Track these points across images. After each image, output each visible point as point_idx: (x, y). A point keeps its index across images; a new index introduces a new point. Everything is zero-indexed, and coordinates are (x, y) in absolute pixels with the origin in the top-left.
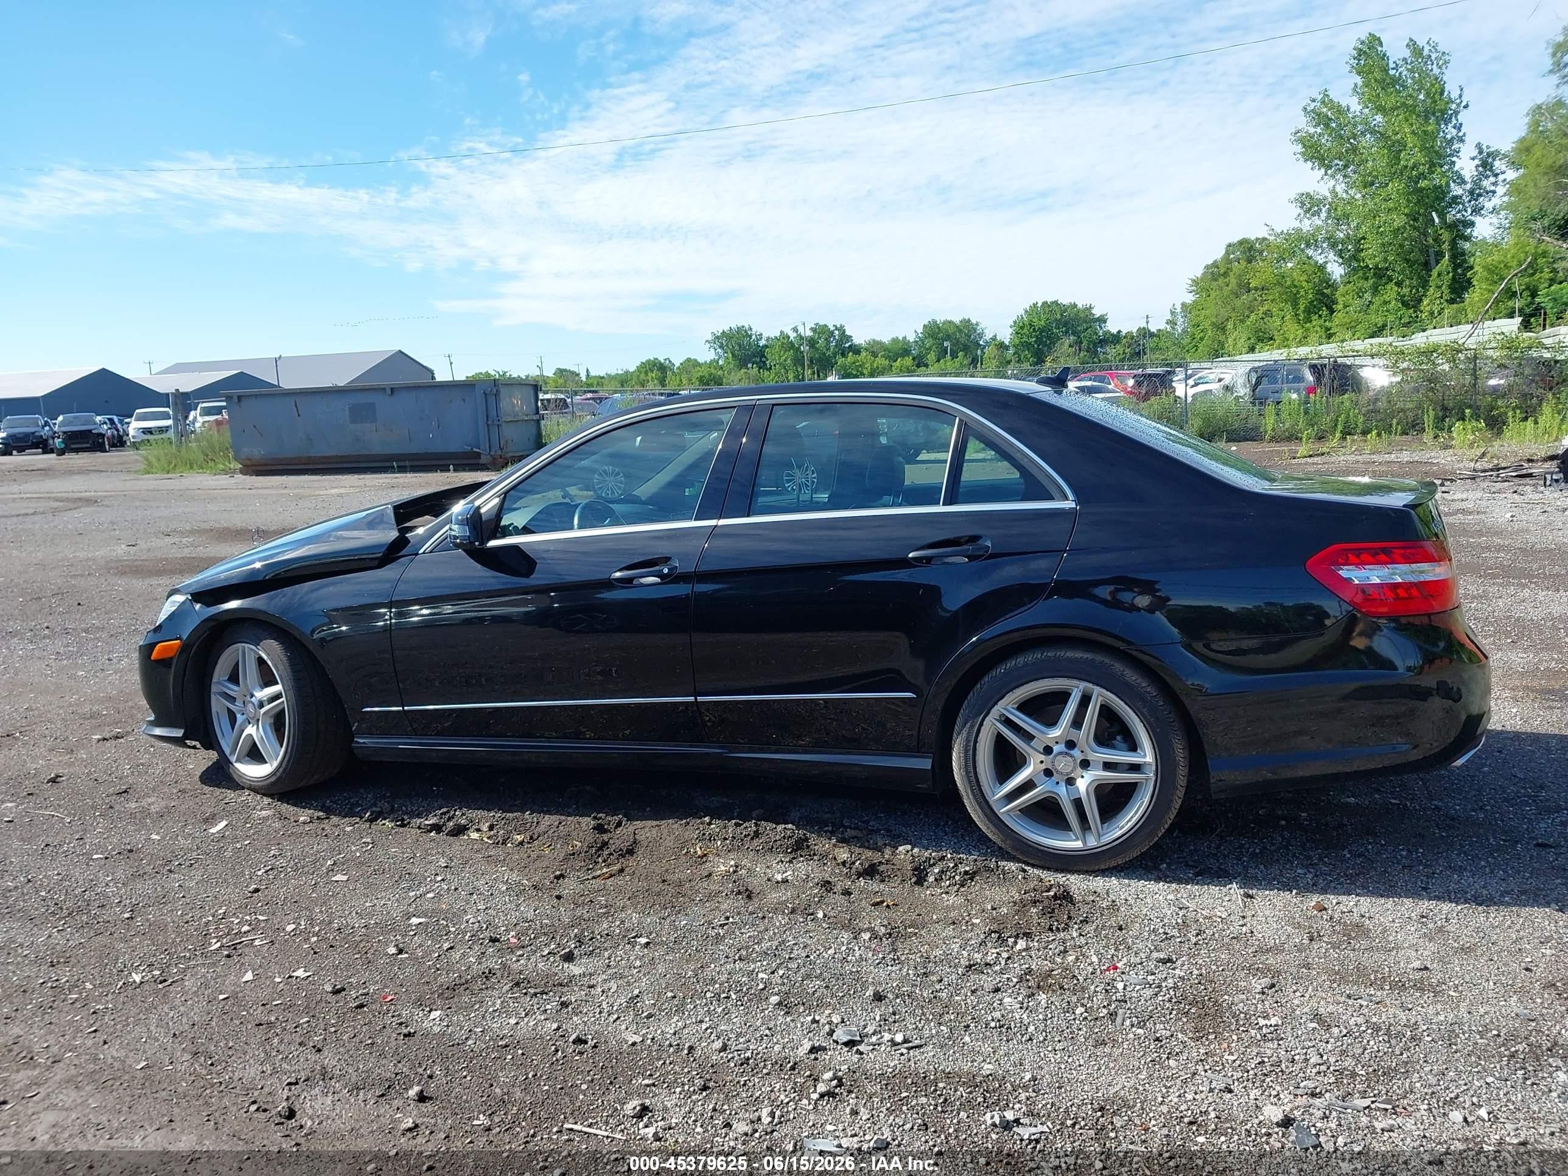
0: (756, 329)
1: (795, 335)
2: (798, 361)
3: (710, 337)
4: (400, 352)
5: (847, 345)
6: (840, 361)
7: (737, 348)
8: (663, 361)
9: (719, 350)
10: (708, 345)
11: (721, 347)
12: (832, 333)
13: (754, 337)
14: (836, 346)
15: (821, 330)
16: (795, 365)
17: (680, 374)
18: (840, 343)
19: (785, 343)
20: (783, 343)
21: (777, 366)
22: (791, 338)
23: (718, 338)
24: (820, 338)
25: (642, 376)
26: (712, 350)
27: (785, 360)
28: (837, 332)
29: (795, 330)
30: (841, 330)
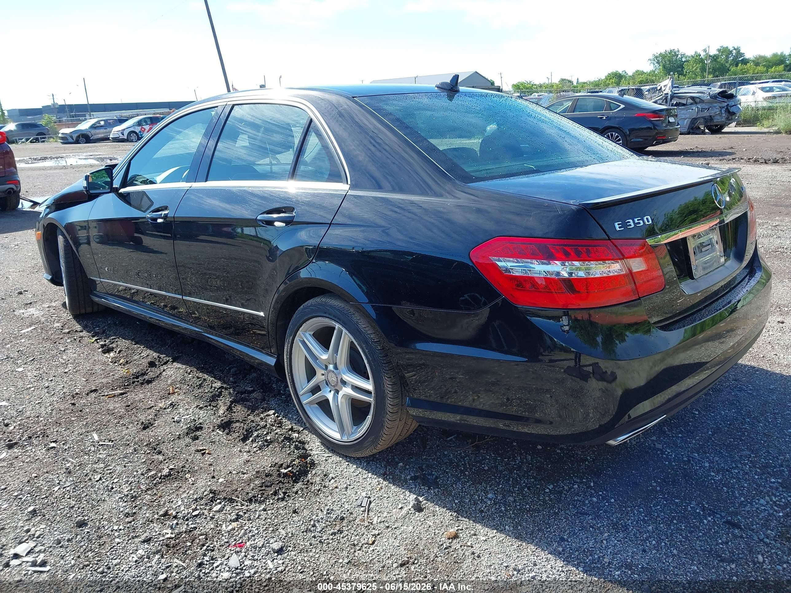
0: (682, 51)
1: (705, 53)
2: (703, 69)
3: (652, 57)
4: (476, 72)
5: (740, 59)
6: (733, 69)
7: (668, 63)
8: (621, 73)
9: (656, 65)
10: (650, 62)
11: (658, 62)
12: (731, 51)
13: (679, 56)
14: (733, 60)
15: (725, 51)
16: (702, 72)
17: (629, 80)
18: (736, 57)
19: (698, 59)
20: (696, 59)
21: (690, 73)
22: (702, 56)
23: (656, 57)
24: (722, 55)
25: (608, 82)
26: (652, 65)
27: (696, 69)
28: (734, 51)
29: (705, 50)
30: (738, 50)
